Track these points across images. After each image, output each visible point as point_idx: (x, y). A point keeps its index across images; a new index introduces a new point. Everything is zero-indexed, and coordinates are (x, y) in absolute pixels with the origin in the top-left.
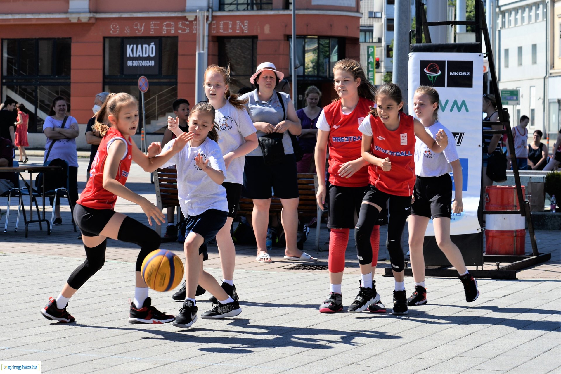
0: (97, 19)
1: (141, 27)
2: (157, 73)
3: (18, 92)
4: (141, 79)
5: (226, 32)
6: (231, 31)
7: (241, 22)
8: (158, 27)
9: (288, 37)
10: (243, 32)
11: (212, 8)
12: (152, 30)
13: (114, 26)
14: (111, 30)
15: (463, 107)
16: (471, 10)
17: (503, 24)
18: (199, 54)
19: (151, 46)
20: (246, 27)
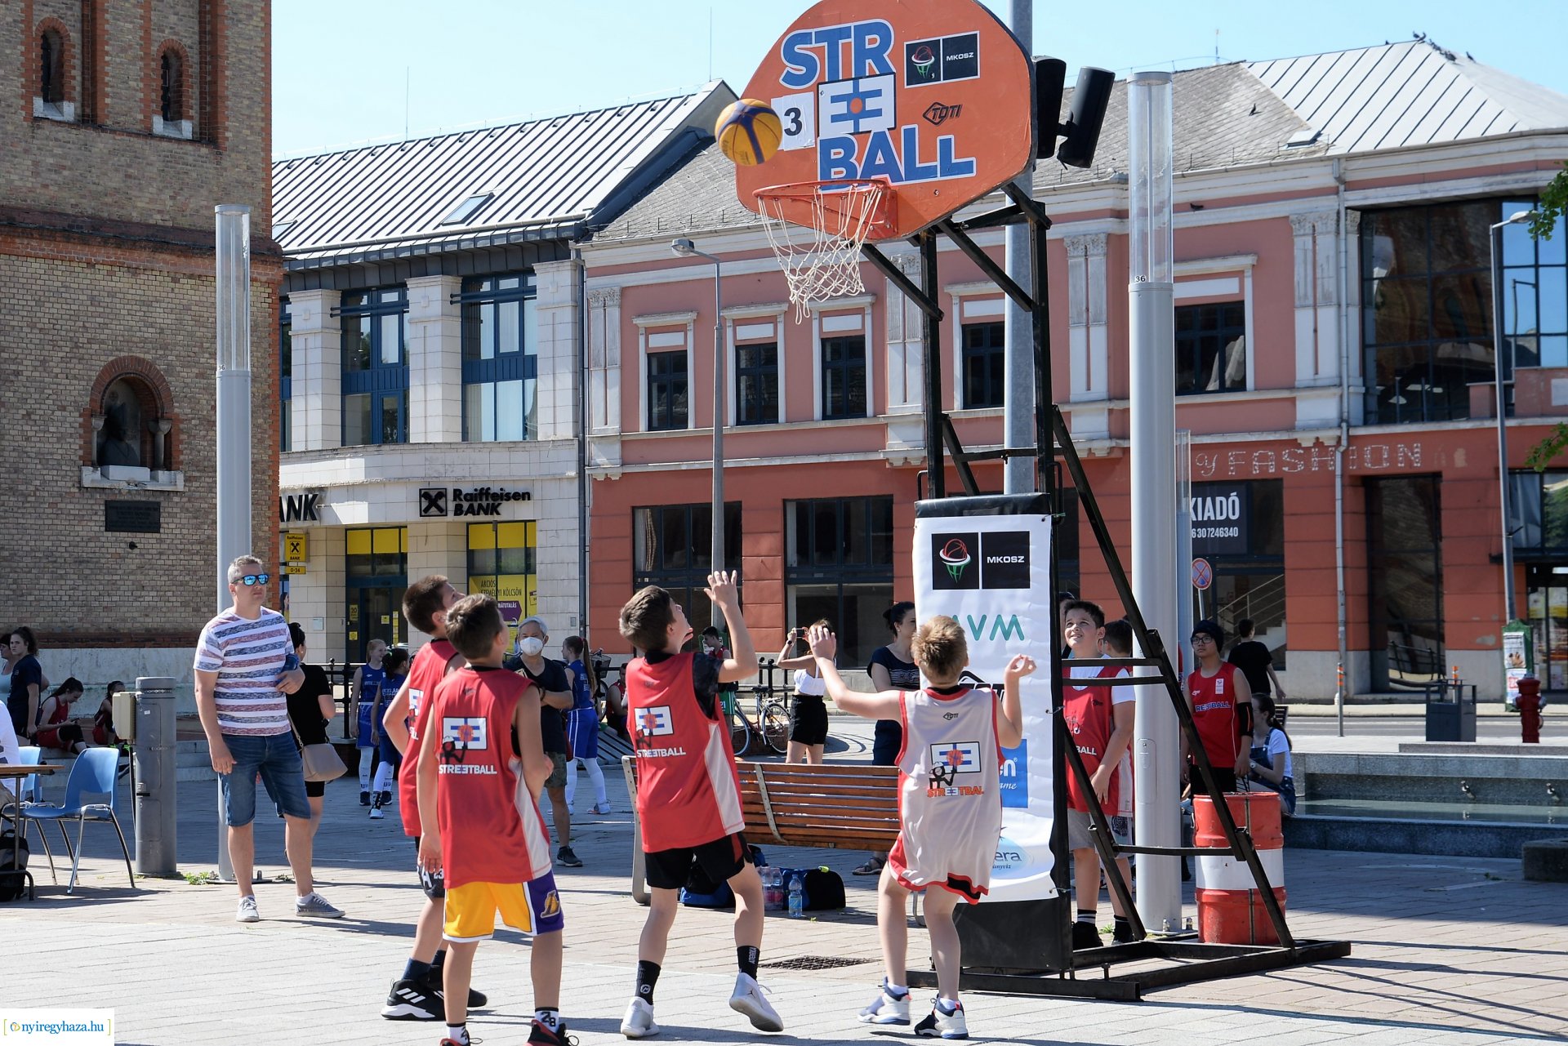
1: (1210, 462)
2: (1243, 549)
5: (1377, 467)
6: (1388, 464)
7: (1406, 447)
8: (1243, 463)
10: (1411, 466)
11: (1347, 422)
12: (1232, 468)
15: (1014, 630)
19: (1230, 500)
20: (1418, 455)
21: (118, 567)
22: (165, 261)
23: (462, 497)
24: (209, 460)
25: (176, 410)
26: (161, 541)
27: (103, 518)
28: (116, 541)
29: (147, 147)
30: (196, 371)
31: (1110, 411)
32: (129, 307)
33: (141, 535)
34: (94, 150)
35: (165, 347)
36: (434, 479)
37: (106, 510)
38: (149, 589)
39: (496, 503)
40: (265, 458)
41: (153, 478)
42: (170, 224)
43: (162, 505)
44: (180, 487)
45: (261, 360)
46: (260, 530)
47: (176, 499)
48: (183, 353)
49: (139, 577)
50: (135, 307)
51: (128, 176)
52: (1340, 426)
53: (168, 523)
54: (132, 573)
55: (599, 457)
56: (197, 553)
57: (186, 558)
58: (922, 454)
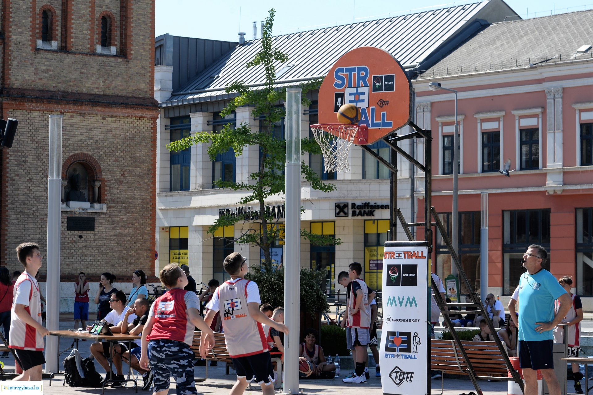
21: (73, 246)
22: (98, 110)
23: (356, 207)
24: (120, 199)
25: (103, 176)
26: (95, 235)
27: (66, 225)
28: (73, 235)
29: (92, 60)
30: (114, 159)
32: (81, 131)
33: (85, 232)
34: (64, 62)
35: (98, 148)
36: (342, 198)
37: (68, 221)
38: (89, 256)
39: (373, 210)
40: (149, 197)
41: (92, 207)
42: (102, 93)
43: (96, 219)
44: (105, 210)
45: (147, 153)
46: (145, 229)
47: (103, 216)
48: (107, 151)
49: (84, 251)
50: (83, 131)
51: (81, 73)
53: (99, 227)
54: (80, 249)
55: (420, 187)
56: (114, 240)
57: (108, 242)
58: (562, 188)
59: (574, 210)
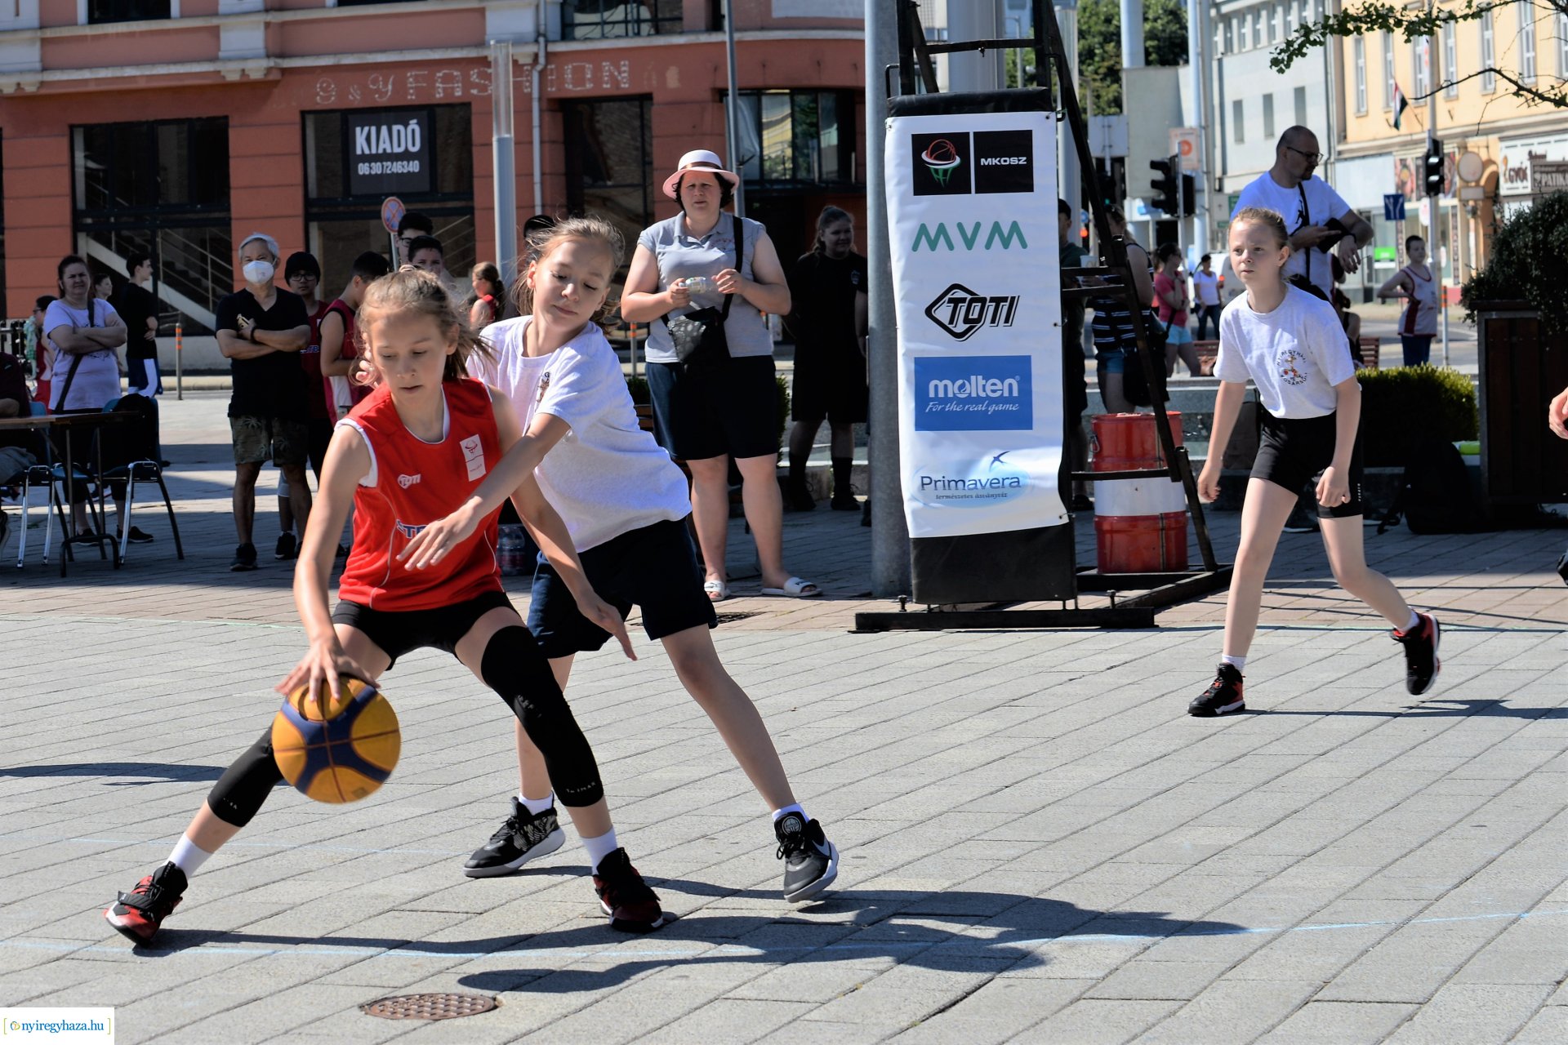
0: (284, 71)
1: (386, 85)
2: (425, 186)
3: (113, 246)
4: (389, 205)
5: (579, 89)
6: (592, 85)
7: (612, 64)
8: (425, 85)
9: (721, 93)
10: (618, 87)
11: (545, 36)
12: (411, 91)
13: (325, 85)
14: (318, 94)
15: (1015, 237)
16: (1157, 15)
17: (1228, 44)
18: (500, 141)
19: (410, 129)
20: (625, 75)
31: (267, 25)
52: (536, 41)
58: (39, 77)
59: (67, 132)
